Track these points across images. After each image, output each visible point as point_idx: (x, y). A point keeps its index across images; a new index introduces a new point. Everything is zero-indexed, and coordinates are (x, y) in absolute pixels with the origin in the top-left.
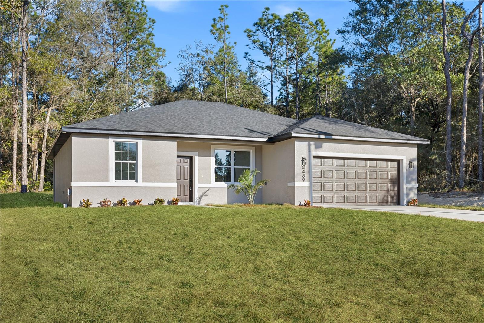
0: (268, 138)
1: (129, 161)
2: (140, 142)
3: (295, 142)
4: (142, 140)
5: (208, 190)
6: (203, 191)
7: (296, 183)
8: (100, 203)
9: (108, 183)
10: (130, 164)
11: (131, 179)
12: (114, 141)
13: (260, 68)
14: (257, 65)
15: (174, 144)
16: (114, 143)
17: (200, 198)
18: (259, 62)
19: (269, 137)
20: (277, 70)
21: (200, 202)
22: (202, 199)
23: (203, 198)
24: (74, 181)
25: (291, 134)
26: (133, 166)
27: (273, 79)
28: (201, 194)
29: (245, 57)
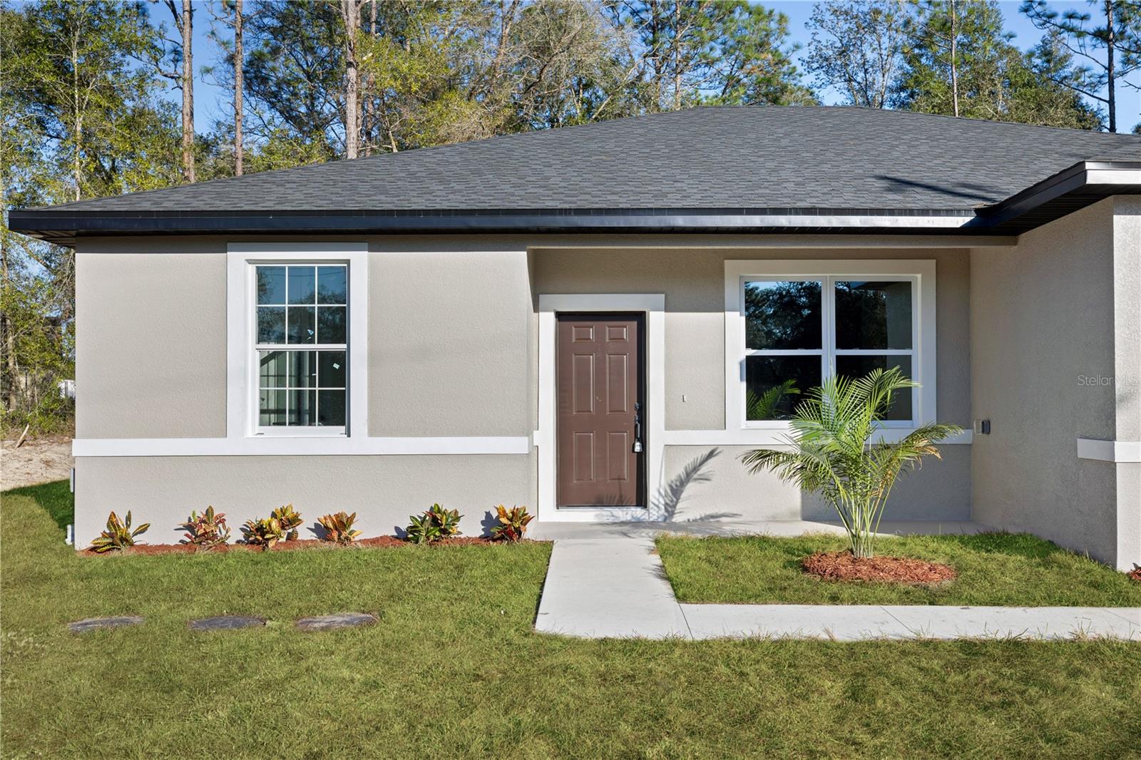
0: (977, 211)
1: (317, 347)
2: (360, 261)
3: (1116, 217)
4: (370, 250)
5: (711, 455)
6: (689, 459)
7: (1118, 445)
8: (190, 527)
9: (223, 440)
10: (323, 354)
11: (325, 420)
12: (250, 262)
13: (1073, 33)
14: (1061, 27)
15: (516, 261)
16: (251, 271)
17: (676, 490)
18: (1071, 16)
19: (980, 204)
20: (1130, 38)
21: (674, 506)
22: (684, 495)
23: (691, 488)
24: (83, 437)
25: (1085, 172)
26: (336, 366)
27: (1118, 67)
28: (680, 471)
29: (1026, 10)
